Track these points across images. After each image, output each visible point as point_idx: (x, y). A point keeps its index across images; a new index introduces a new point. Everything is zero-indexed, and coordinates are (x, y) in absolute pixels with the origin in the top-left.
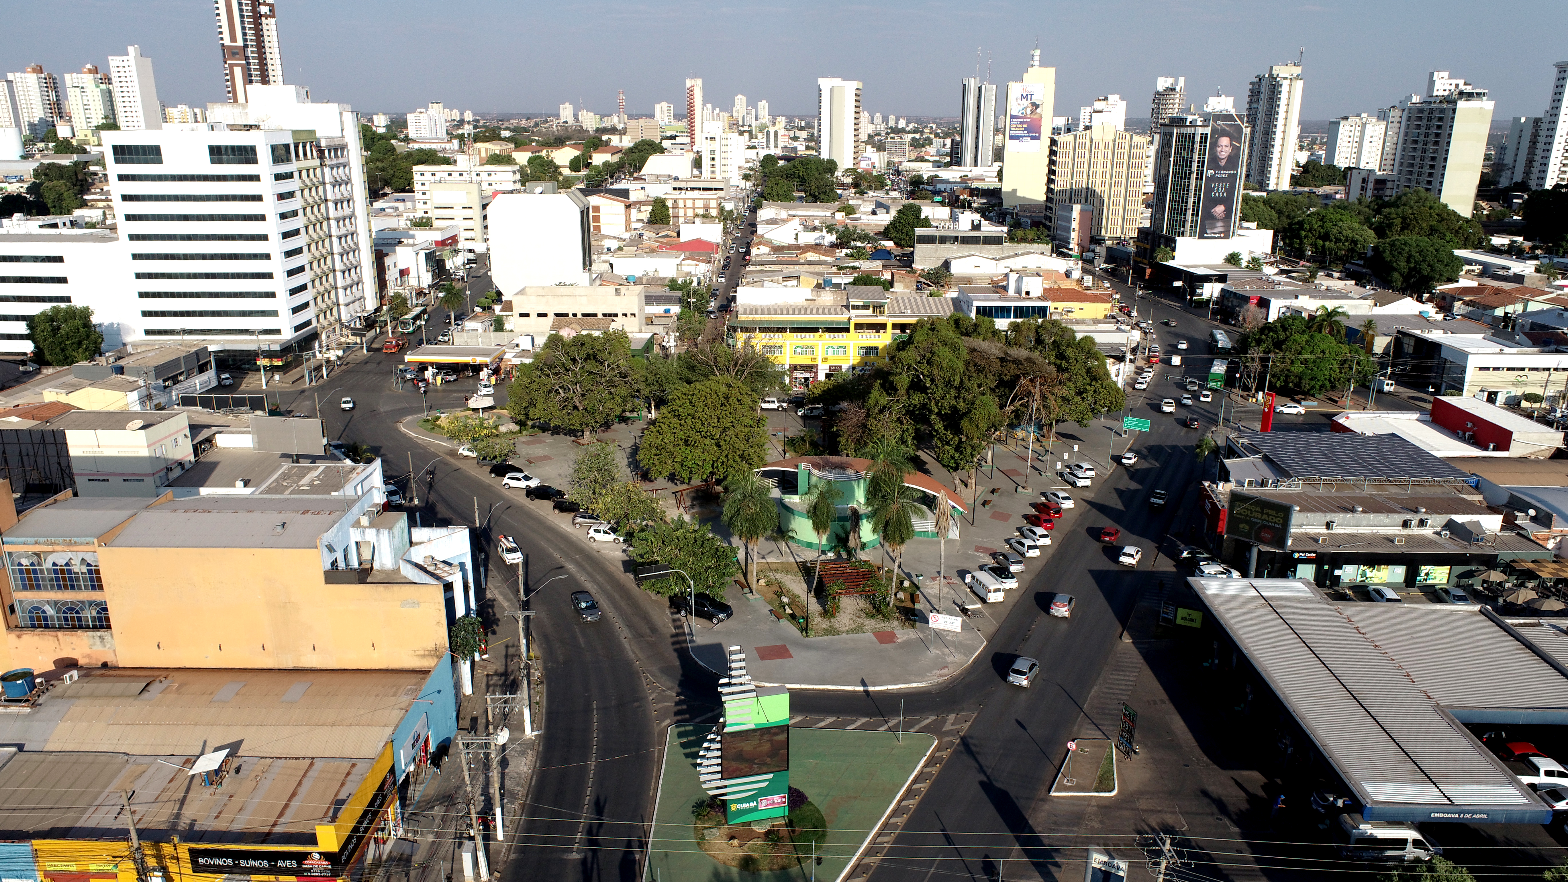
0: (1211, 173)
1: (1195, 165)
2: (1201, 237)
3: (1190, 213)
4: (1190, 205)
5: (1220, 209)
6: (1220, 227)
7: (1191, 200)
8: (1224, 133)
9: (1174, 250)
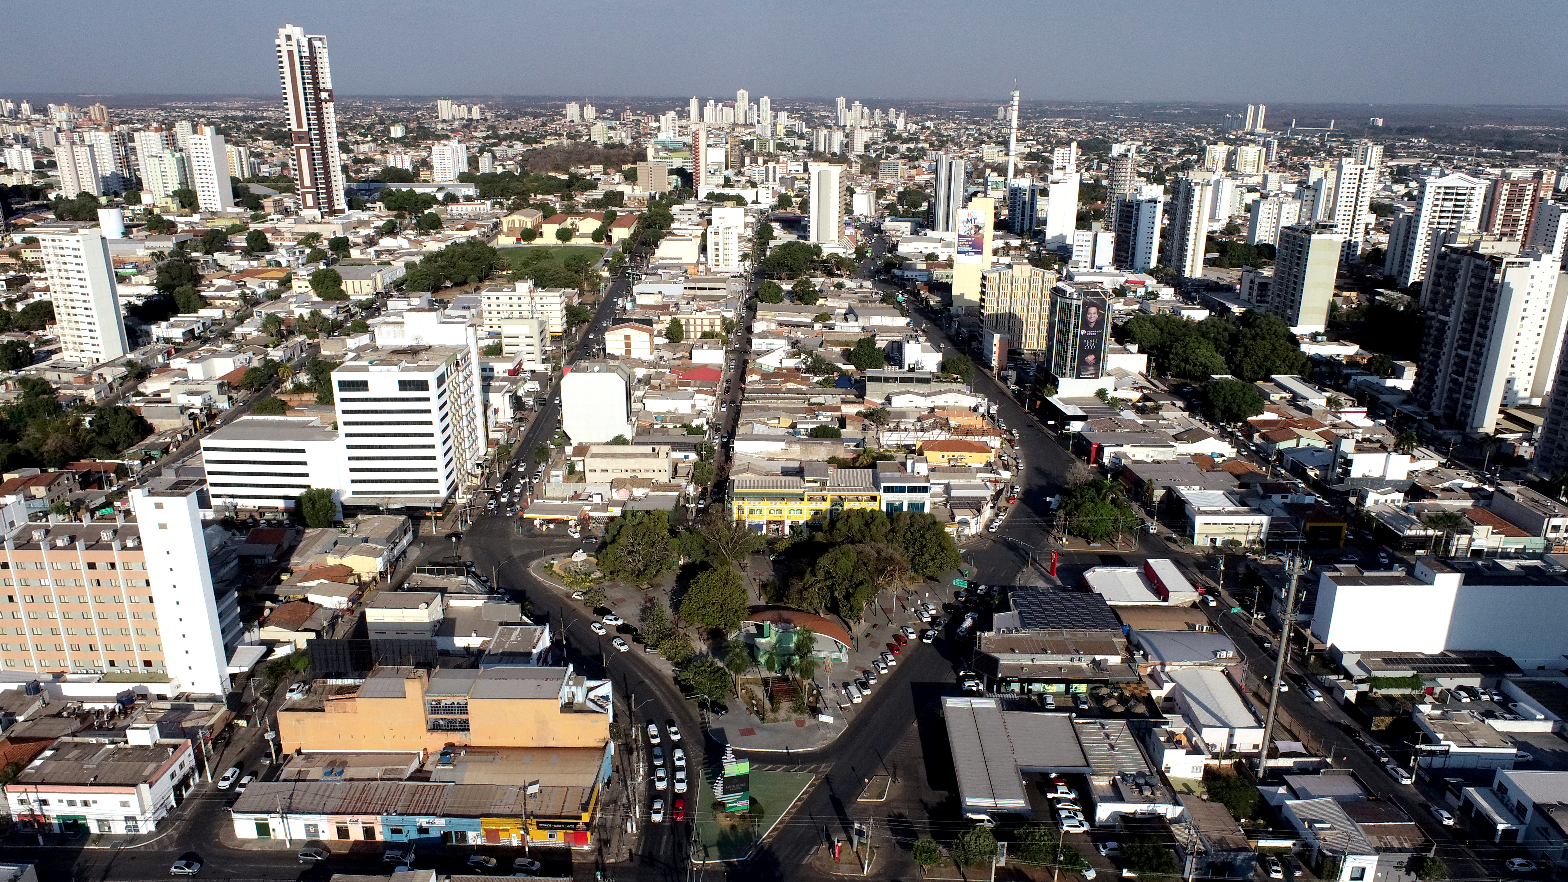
0: (1083, 332)
1: (1072, 326)
2: (1078, 377)
3: (1069, 360)
4: (1069, 354)
5: (1091, 358)
6: (1091, 370)
7: (1070, 351)
8: (1092, 305)
9: (1057, 386)
